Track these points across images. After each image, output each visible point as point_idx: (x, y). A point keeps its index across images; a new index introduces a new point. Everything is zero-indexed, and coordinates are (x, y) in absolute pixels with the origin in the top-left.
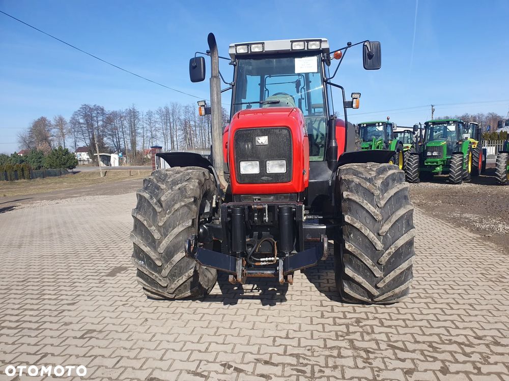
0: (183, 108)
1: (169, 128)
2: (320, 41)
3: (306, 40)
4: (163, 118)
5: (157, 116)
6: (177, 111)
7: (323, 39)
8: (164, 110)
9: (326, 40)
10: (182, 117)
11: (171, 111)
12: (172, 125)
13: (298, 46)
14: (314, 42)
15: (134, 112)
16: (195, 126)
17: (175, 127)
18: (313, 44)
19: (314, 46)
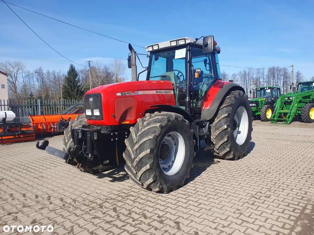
0: (256, 71)
1: (245, 83)
2: (185, 39)
3: (178, 40)
4: (242, 78)
5: (238, 77)
6: (252, 73)
7: (186, 38)
8: (243, 72)
9: (188, 38)
10: (255, 76)
11: (247, 73)
12: (247, 82)
13: (174, 44)
14: (182, 40)
15: (224, 75)
16: (264, 82)
17: (249, 83)
18: (182, 42)
19: (182, 43)
